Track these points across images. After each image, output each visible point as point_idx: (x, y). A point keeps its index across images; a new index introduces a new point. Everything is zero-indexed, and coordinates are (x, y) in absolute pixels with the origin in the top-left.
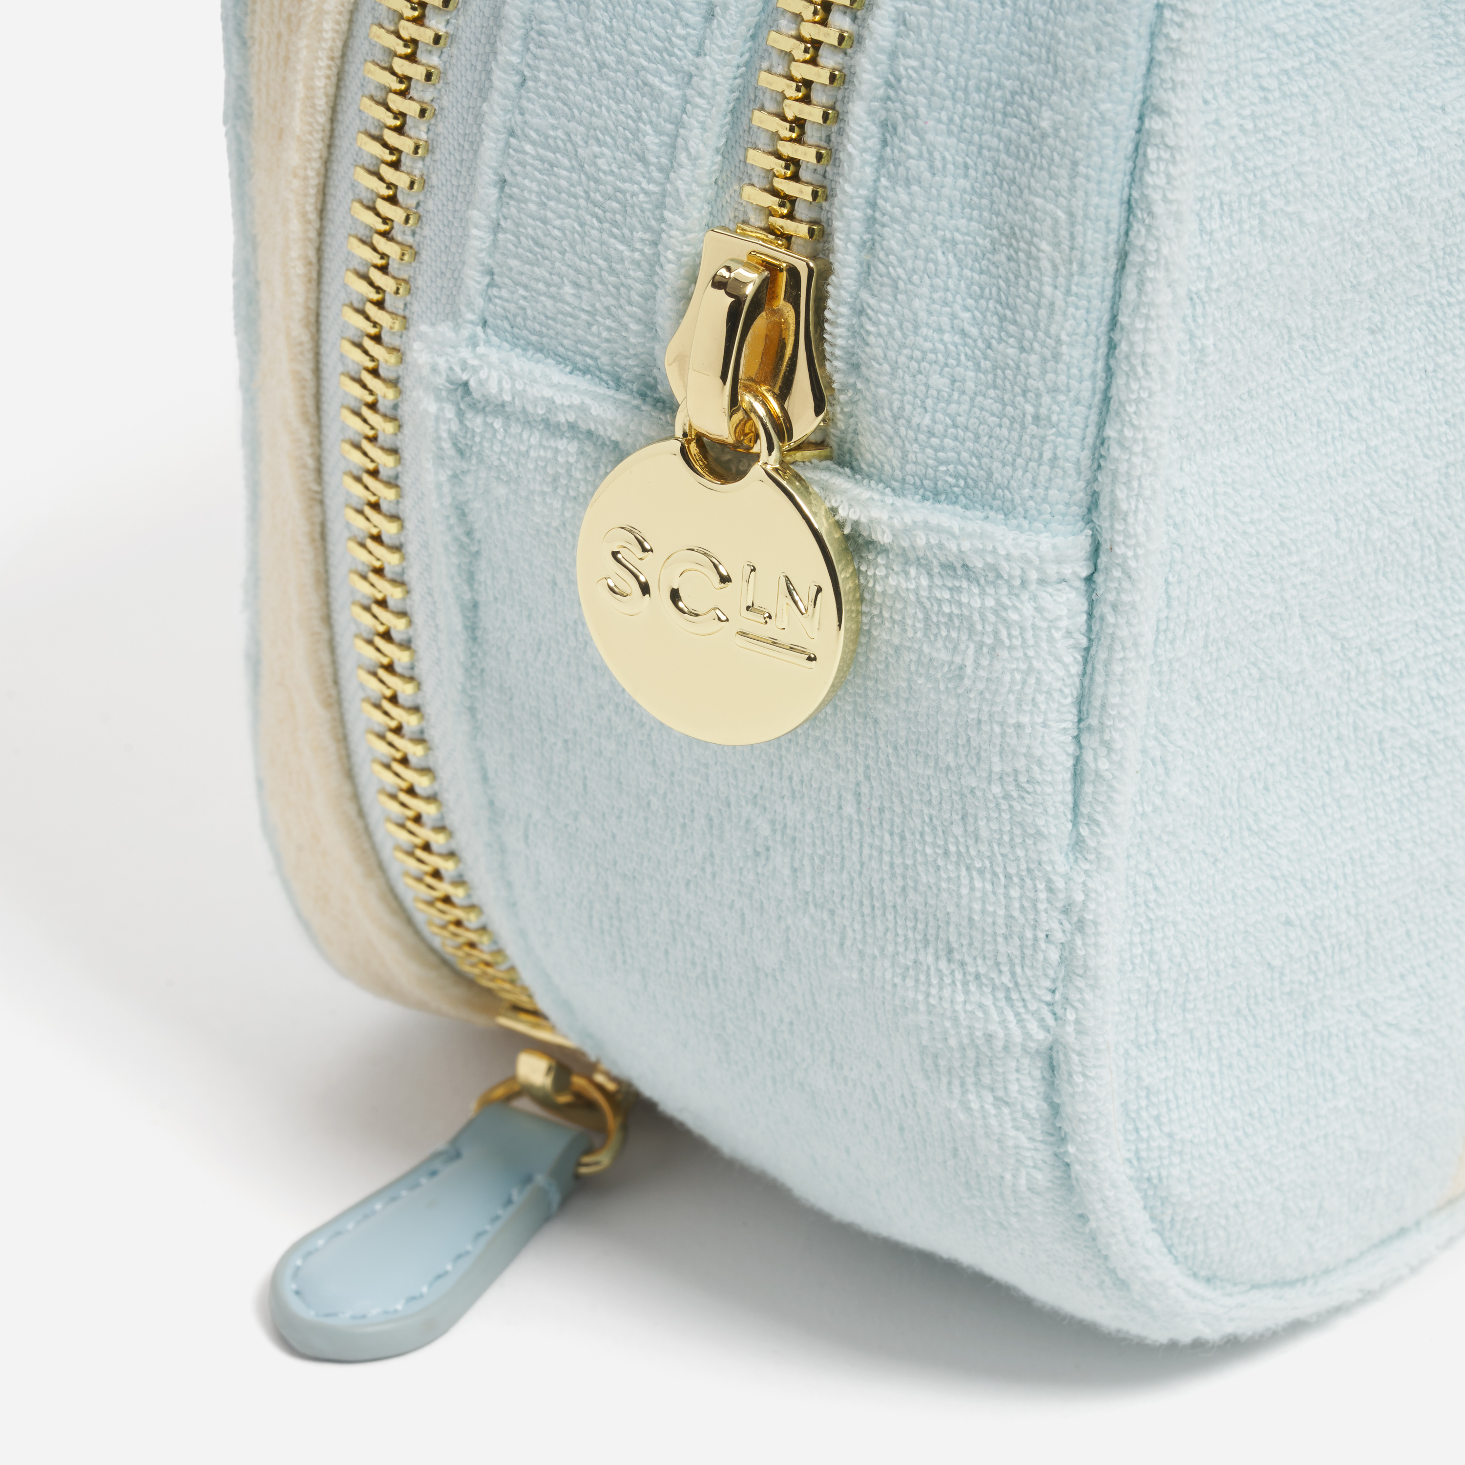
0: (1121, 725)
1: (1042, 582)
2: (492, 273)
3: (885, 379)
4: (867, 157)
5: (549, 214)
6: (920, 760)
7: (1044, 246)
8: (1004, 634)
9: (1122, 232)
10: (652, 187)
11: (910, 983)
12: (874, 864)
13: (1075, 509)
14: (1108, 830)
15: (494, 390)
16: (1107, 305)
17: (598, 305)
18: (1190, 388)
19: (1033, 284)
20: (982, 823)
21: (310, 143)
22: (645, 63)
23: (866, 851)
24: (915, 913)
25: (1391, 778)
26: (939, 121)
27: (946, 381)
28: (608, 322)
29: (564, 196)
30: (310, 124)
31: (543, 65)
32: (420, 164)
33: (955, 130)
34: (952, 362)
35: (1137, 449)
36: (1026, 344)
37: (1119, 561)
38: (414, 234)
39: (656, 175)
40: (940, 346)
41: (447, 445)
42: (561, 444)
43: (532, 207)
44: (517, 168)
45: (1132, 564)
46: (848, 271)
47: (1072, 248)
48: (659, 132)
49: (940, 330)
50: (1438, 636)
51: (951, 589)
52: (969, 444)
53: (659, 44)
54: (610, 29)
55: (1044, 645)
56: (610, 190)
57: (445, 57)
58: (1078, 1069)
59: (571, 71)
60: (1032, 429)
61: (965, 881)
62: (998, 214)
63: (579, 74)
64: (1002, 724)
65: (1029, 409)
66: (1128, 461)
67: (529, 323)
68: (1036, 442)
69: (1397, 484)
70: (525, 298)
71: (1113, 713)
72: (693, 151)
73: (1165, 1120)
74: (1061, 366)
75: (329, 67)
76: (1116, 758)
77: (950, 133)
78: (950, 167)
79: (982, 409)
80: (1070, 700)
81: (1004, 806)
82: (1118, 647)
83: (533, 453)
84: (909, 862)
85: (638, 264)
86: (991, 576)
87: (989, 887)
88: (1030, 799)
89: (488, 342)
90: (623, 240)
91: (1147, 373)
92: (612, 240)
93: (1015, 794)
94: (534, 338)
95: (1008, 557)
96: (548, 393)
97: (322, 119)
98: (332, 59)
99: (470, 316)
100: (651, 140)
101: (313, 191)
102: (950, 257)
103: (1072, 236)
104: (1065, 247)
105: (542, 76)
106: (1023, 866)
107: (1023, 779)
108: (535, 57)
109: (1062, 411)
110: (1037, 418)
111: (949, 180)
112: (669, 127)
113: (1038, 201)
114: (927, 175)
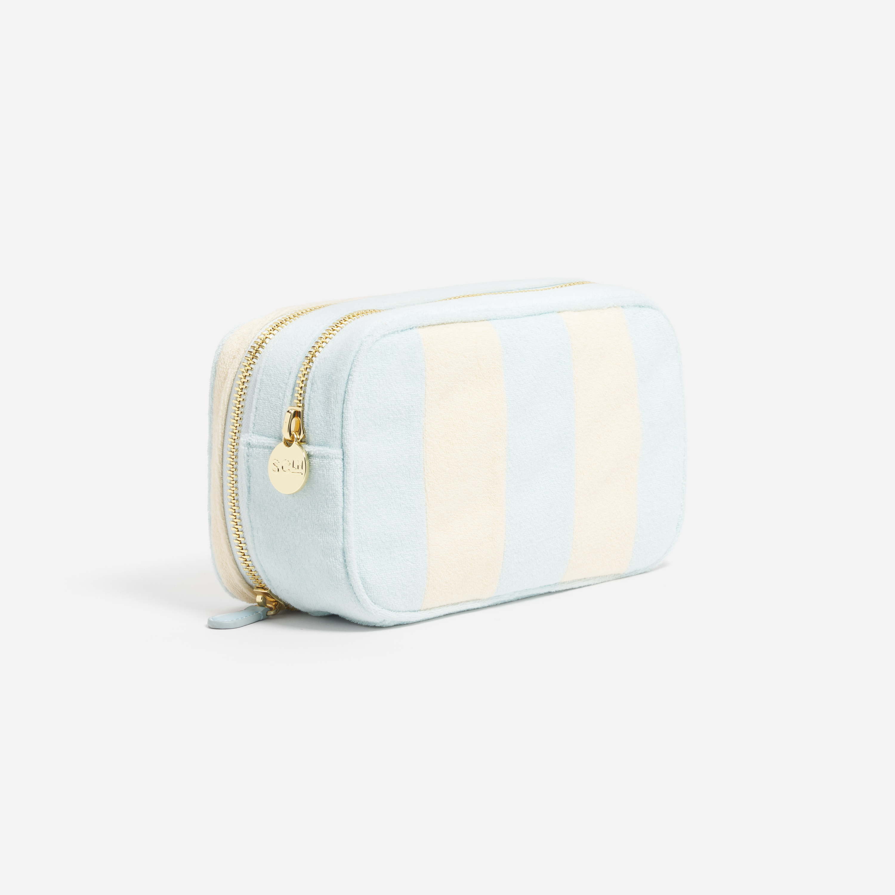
0: (349, 485)
1: (336, 458)
2: (254, 424)
3: (312, 426)
4: (309, 389)
5: (264, 411)
6: (320, 494)
7: (332, 399)
8: (330, 467)
9: (344, 396)
10: (281, 403)
11: (320, 538)
12: (313, 517)
13: (339, 446)
14: (349, 504)
15: (254, 442)
16: (342, 409)
17: (272, 425)
18: (356, 427)
19: (331, 406)
20: (329, 504)
21: (224, 411)
22: (280, 383)
23: (312, 515)
24: (320, 524)
25: (403, 512)
26: (319, 381)
27: (320, 425)
28: (274, 428)
29: (267, 407)
30: (224, 408)
31: (263, 387)
32: (243, 409)
33: (321, 382)
34: (320, 421)
35: (347, 433)
36: (330, 417)
37: (347, 454)
38: (241, 422)
39: (281, 400)
40: (319, 419)
41: (245, 455)
42: (266, 450)
43: (261, 410)
44: (259, 405)
45: (349, 455)
46: (306, 408)
47: (336, 399)
48: (282, 394)
49: (319, 416)
50: (410, 488)
51: (322, 461)
52: (324, 436)
53: (282, 379)
54: (274, 379)
55: (336, 469)
56: (274, 405)
57: (247, 390)
58: (348, 551)
59: (268, 387)
60: (332, 431)
61: (327, 516)
62: (326, 396)
63: (269, 387)
64: (331, 484)
65: (331, 428)
66: (346, 436)
67: (261, 431)
68: (333, 434)
69: (400, 457)
70: (260, 427)
71: (348, 482)
72: (287, 395)
73: (365, 566)
74: (335, 420)
75: (227, 397)
76: (349, 491)
77: (321, 383)
78: (320, 388)
79: (325, 429)
80: (341, 481)
81: (332, 500)
82: (348, 470)
83: (261, 452)
84: (319, 515)
85: (278, 416)
86: (328, 457)
87: (331, 516)
88: (336, 499)
89: (254, 435)
90: (276, 413)
91: (348, 420)
92: (275, 413)
93: (334, 498)
94: (261, 434)
95: (330, 453)
96: (263, 441)
97: (226, 406)
98: (228, 396)
99: (250, 432)
100: (281, 395)
101: (224, 420)
102: (320, 403)
103: (336, 397)
104: (335, 399)
105: (263, 388)
106: (336, 511)
107: (335, 495)
108: (262, 386)
109: (336, 428)
110: (332, 430)
111: (320, 391)
112: (284, 392)
113: (332, 391)
114: (317, 390)
